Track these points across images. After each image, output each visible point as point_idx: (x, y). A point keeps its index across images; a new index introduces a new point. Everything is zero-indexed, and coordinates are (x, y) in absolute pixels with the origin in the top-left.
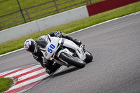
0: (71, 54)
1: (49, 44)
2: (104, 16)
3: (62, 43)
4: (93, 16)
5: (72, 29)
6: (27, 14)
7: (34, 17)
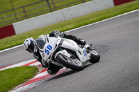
0: (69, 55)
1: (46, 45)
2: (129, 7)
3: (60, 44)
4: (118, 6)
5: (98, 18)
6: (53, 3)
7: (60, 6)
